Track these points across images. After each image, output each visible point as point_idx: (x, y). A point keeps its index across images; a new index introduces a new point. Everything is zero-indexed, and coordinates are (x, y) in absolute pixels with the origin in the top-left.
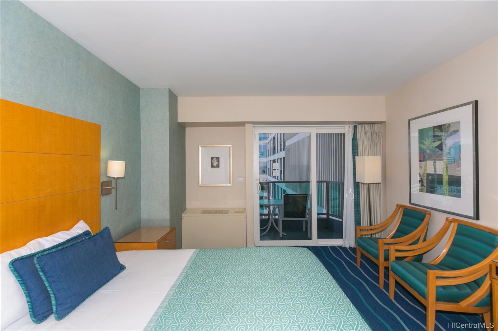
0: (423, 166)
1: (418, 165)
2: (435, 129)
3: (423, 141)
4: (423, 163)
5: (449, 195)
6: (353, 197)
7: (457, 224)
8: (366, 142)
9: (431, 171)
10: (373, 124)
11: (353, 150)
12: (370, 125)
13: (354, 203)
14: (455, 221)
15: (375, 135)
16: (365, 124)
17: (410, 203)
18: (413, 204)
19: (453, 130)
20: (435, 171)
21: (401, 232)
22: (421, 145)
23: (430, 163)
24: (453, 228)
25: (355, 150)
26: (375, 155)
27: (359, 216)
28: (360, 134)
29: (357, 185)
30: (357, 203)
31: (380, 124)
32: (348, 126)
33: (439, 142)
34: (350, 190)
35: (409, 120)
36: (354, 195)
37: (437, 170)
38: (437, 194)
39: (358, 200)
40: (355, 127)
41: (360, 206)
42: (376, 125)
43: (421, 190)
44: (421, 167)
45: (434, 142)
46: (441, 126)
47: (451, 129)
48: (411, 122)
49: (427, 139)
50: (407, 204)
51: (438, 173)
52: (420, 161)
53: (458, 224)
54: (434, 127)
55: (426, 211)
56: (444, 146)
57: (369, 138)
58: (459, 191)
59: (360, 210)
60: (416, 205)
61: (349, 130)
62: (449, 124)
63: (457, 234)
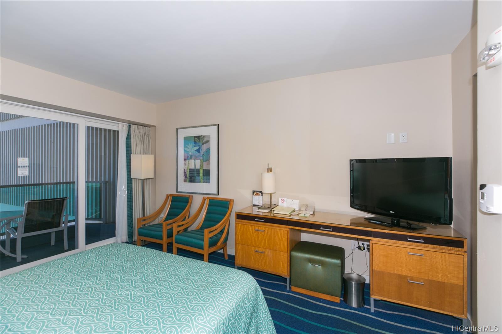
0: (187, 164)
1: (183, 163)
2: (196, 138)
3: (187, 145)
4: (187, 161)
5: (203, 182)
6: (126, 193)
7: (208, 200)
8: (138, 142)
9: (192, 167)
10: (144, 126)
11: (126, 148)
12: (142, 126)
13: (128, 199)
14: (208, 198)
15: (146, 136)
16: (138, 125)
17: (177, 192)
18: (179, 192)
19: (206, 140)
20: (195, 167)
21: (171, 215)
22: (185, 148)
23: (192, 161)
24: (207, 203)
25: (129, 148)
26: (145, 154)
27: (132, 210)
28: (133, 133)
29: (130, 181)
30: (130, 199)
31: (149, 127)
32: (122, 124)
33: (198, 147)
34: (123, 187)
35: (177, 128)
36: (126, 192)
37: (196, 166)
38: (196, 182)
39: (131, 196)
40: (129, 126)
41: (132, 201)
42: (146, 127)
43: (185, 181)
44: (185, 164)
45: (194, 147)
46: (199, 136)
47: (205, 140)
48: (178, 130)
49: (190, 144)
50: (174, 193)
51: (196, 168)
52: (185, 160)
53: (210, 200)
54: (195, 137)
55: (190, 196)
56: (201, 150)
57: (140, 138)
58: (209, 179)
59: (133, 205)
60: (182, 192)
61: (122, 129)
62: (204, 136)
63: (209, 206)
